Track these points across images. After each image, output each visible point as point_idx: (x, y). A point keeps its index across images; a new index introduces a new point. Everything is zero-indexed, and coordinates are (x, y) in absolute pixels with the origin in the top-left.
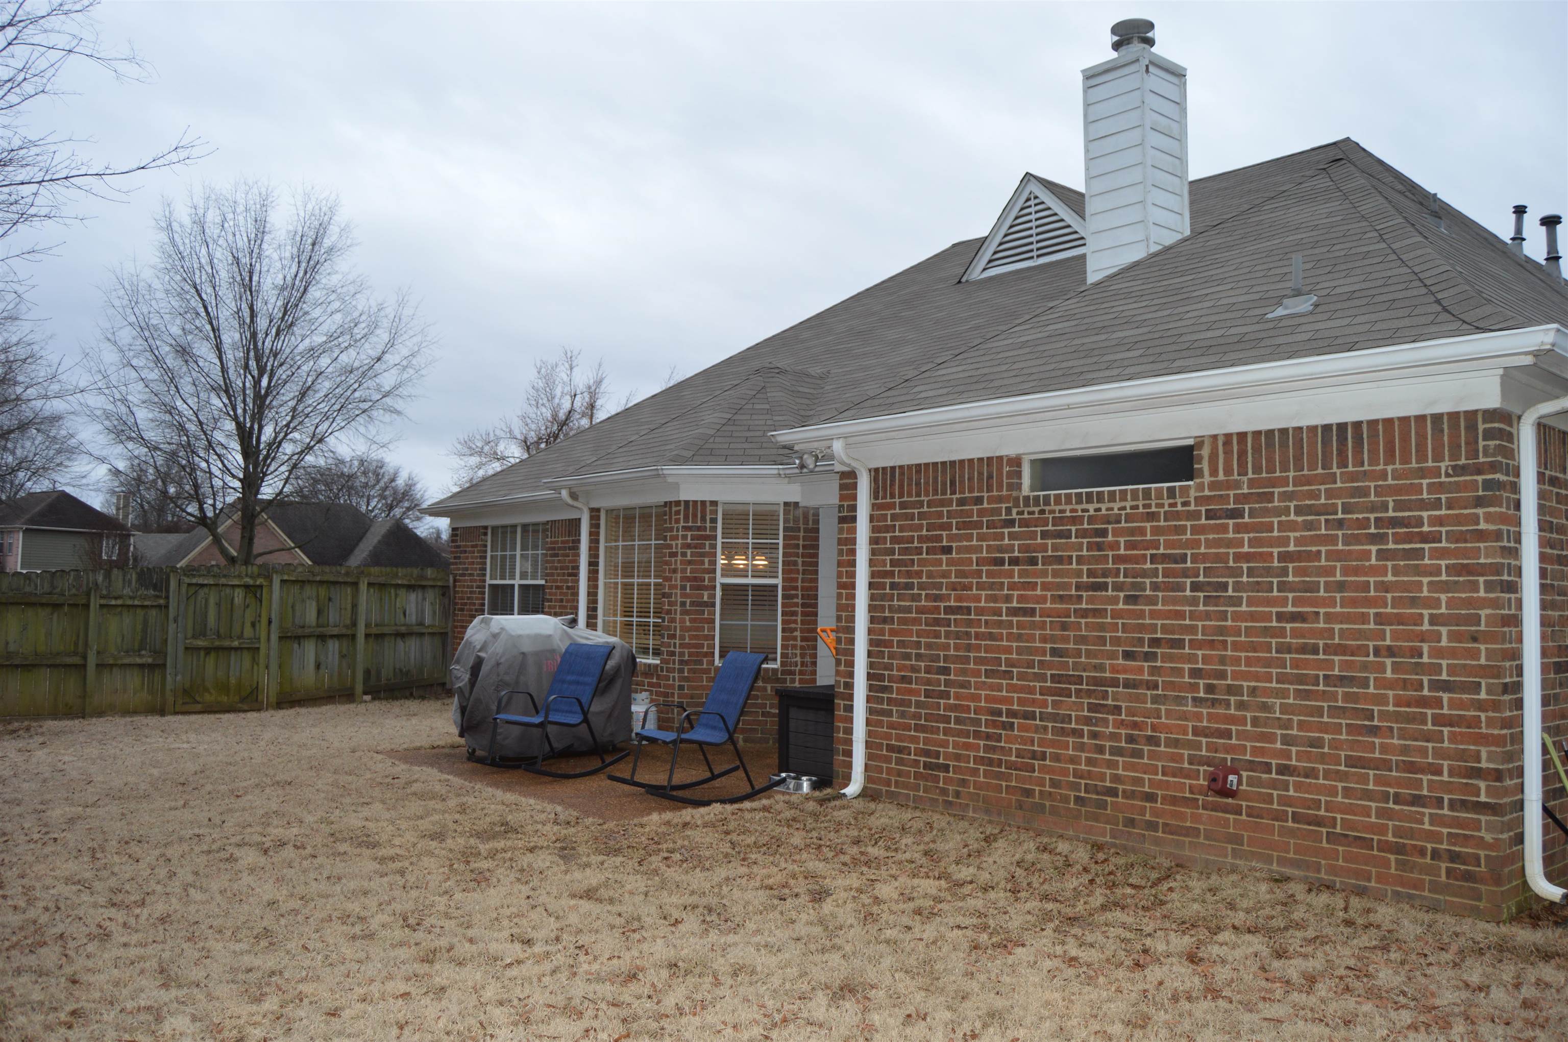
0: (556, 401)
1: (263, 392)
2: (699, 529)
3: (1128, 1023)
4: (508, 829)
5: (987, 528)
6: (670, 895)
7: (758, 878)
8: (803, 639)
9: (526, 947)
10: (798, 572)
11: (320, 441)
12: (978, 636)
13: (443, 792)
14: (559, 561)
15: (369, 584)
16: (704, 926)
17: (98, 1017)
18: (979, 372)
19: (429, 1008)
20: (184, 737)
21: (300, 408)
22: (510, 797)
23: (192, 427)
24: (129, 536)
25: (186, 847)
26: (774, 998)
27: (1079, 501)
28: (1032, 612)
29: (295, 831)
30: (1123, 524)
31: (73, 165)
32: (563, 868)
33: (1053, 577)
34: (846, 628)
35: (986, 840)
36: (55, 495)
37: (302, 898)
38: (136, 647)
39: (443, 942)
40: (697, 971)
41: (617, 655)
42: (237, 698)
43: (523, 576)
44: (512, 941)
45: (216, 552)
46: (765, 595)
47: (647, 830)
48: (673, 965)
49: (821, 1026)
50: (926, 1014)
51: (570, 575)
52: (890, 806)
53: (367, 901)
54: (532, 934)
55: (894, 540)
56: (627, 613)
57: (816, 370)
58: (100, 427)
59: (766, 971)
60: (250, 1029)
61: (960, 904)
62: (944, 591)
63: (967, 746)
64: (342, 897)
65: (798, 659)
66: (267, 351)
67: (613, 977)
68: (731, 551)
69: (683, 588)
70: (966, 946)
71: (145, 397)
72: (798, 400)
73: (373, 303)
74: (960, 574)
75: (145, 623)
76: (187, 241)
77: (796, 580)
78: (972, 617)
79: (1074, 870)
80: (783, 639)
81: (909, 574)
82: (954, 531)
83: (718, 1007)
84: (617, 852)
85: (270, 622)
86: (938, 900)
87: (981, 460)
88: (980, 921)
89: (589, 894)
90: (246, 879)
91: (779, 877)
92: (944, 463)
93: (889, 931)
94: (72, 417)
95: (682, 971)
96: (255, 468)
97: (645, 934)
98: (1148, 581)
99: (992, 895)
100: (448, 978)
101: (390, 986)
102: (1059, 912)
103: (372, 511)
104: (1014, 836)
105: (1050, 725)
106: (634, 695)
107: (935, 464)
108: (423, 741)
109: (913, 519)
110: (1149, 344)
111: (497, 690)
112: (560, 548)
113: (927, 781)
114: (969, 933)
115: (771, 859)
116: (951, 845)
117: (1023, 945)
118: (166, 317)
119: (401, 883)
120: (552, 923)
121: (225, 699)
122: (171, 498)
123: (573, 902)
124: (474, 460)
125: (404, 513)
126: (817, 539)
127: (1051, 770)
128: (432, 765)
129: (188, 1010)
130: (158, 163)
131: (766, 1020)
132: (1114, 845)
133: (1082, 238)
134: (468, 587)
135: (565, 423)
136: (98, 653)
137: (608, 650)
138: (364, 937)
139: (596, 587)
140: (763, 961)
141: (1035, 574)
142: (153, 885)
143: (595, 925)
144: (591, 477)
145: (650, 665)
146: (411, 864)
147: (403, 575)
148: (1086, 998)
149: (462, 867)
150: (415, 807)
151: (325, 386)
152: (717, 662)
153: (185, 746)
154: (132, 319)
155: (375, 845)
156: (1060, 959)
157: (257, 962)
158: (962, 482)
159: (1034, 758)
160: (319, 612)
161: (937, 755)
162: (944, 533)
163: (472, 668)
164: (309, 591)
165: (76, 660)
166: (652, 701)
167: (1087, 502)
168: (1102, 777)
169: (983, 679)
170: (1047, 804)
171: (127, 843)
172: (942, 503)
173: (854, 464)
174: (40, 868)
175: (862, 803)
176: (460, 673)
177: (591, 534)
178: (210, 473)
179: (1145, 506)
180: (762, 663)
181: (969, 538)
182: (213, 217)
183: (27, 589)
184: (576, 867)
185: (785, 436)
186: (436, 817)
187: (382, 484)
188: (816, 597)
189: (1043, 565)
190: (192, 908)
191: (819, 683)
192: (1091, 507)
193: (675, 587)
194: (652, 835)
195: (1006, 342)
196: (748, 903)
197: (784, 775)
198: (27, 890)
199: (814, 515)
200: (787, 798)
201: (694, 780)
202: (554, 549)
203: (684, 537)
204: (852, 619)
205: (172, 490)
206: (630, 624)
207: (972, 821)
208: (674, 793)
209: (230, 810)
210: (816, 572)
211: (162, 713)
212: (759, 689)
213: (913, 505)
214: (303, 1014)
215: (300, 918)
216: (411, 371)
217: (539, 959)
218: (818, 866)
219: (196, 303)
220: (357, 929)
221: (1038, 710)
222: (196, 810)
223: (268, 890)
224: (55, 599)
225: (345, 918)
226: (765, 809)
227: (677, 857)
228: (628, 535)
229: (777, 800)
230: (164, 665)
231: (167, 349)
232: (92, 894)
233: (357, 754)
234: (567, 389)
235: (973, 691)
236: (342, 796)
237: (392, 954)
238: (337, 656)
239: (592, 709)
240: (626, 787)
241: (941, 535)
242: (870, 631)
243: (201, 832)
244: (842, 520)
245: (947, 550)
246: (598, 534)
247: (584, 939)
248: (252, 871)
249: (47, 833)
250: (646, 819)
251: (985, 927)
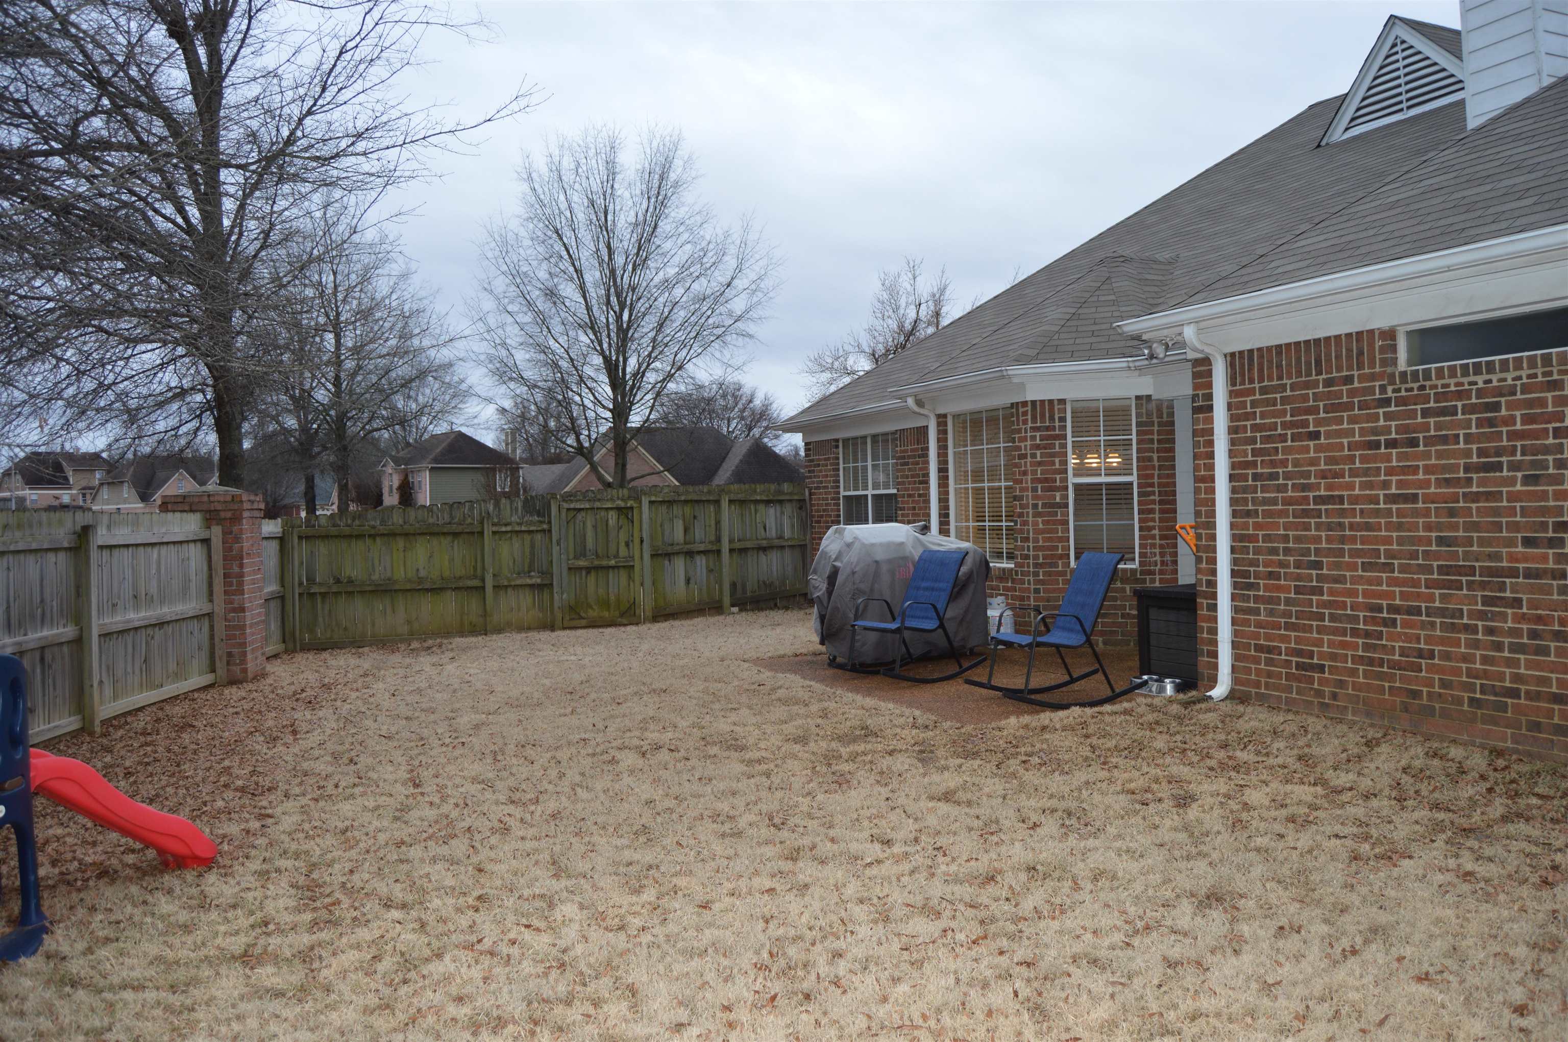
0: (902, 311)
1: (625, 326)
2: (1047, 429)
3: (1535, 946)
4: (868, 733)
5: (1359, 409)
6: (1029, 798)
7: (1119, 782)
8: (1162, 537)
9: (885, 847)
10: (1153, 467)
11: (680, 368)
12: (1352, 527)
13: (806, 698)
14: (910, 470)
15: (730, 501)
16: (1063, 830)
17: (500, 903)
18: (1343, 240)
19: (793, 905)
20: (571, 650)
21: (659, 339)
22: (869, 702)
23: (564, 364)
24: (518, 468)
25: (573, 750)
26: (1136, 905)
27: (1465, 373)
28: (1414, 498)
29: (670, 735)
30: (1519, 396)
31: (429, 125)
32: (921, 771)
33: (1437, 458)
34: (1205, 521)
35: (1368, 744)
36: (453, 436)
37: (676, 798)
38: (526, 569)
39: (806, 841)
40: (1056, 874)
41: (969, 561)
42: (617, 613)
43: (876, 486)
44: (872, 841)
45: (593, 478)
46: (1120, 493)
47: (1005, 733)
48: (1031, 868)
49: (1185, 935)
50: (1300, 927)
51: (921, 482)
52: (1260, 709)
53: (735, 801)
54: (891, 835)
55: (1255, 428)
56: (980, 518)
57: (1164, 255)
58: (485, 370)
59: (1128, 876)
60: (630, 918)
61: (1339, 812)
62: (1313, 480)
63: (1344, 645)
64: (712, 797)
65: (1158, 558)
66: (626, 287)
67: (971, 879)
68: (1081, 450)
69: (1035, 490)
70: (1345, 856)
71: (521, 340)
72: (1147, 289)
73: (719, 231)
74: (1330, 460)
75: (532, 546)
76: (546, 189)
77: (1152, 476)
78: (1346, 506)
79: (1469, 777)
80: (1141, 537)
81: (1273, 464)
82: (1322, 415)
83: (1077, 911)
84: (975, 755)
85: (642, 541)
86: (1314, 807)
87: (1349, 335)
88: (1361, 830)
89: (947, 797)
90: (627, 780)
91: (1141, 782)
92: (1307, 342)
93: (1259, 840)
94: (461, 363)
95: (1041, 874)
96: (623, 398)
97: (1003, 837)
98: (1550, 458)
99: (1375, 803)
100: (810, 876)
101: (757, 882)
102: (1452, 823)
103: (733, 432)
104: (1400, 740)
105: (1438, 620)
106: (989, 600)
107: (1298, 344)
108: (786, 649)
109: (1275, 405)
110: (1545, 189)
111: (853, 598)
112: (909, 457)
113: (1300, 682)
114: (1348, 842)
115: (1133, 763)
116: (1328, 750)
117: (1410, 857)
118: (534, 263)
119: (767, 785)
120: (911, 825)
121: (606, 614)
122: (552, 432)
123: (931, 804)
124: (827, 376)
125: (763, 432)
126: (1172, 432)
127: (1440, 670)
128: (795, 673)
129: (577, 898)
130: (502, 114)
131: (1127, 927)
132: (1517, 751)
133: (1461, 81)
134: (823, 499)
135: (911, 333)
136: (494, 575)
137: (962, 556)
138: (732, 835)
139: (947, 493)
140: (1125, 866)
141: (1417, 457)
142: (545, 785)
143: (953, 827)
144: (935, 384)
145: (1004, 569)
146: (776, 766)
147: (761, 491)
148: (1484, 916)
149: (824, 769)
150: (780, 712)
151: (680, 315)
152: (1073, 564)
153: (573, 658)
154: (505, 268)
155: (743, 748)
156: (1452, 874)
157: (637, 856)
158: (1329, 360)
159: (1421, 656)
160: (686, 530)
161: (1311, 655)
162: (1311, 418)
163: (829, 577)
164: (677, 510)
165: (476, 583)
166: (1008, 604)
167: (1475, 374)
168: (1501, 677)
169: (1360, 573)
170: (1437, 706)
171: (523, 746)
172: (1307, 385)
173: (1207, 350)
174: (451, 769)
175: (1229, 705)
176: (818, 583)
177: (939, 440)
178: (583, 405)
179: (1545, 374)
180: (1118, 563)
181: (1340, 421)
182: (567, 163)
183: (431, 521)
184: (934, 770)
185: (1131, 326)
186: (799, 722)
187: (740, 406)
188: (1174, 493)
189: (1425, 446)
190: (579, 806)
191: (1180, 583)
192: (1480, 379)
193: (1027, 489)
194: (1010, 738)
195: (1373, 204)
196: (1109, 807)
197: (1145, 677)
198: (441, 788)
199: (1168, 407)
200: (1149, 700)
201: (1053, 684)
202: (904, 458)
203: (1033, 438)
204: (1212, 514)
205: (552, 424)
206: (983, 529)
207: (1353, 723)
208: (1033, 697)
209: (612, 717)
210: (1173, 467)
211: (553, 629)
212: (1116, 590)
213: (1274, 389)
214: (677, 906)
215: (675, 816)
216: (760, 294)
217: (898, 860)
218: (1184, 771)
219: (558, 247)
220: (727, 828)
221: (1423, 605)
222: (582, 717)
223: (646, 790)
224: (454, 528)
225: (715, 817)
226: (1126, 712)
227: (1035, 760)
228: (976, 439)
229: (1139, 703)
230: (552, 584)
231: (537, 293)
232: (494, 792)
233: (726, 663)
234: (911, 298)
235: (1348, 586)
236: (712, 702)
237: (759, 851)
238: (704, 571)
239: (947, 616)
240: (984, 691)
241: (1307, 420)
242: (1233, 526)
243: (587, 736)
244: (1196, 410)
245: (1316, 436)
246: (946, 440)
247: (942, 841)
248: (632, 772)
249: (457, 738)
250: (1003, 722)
251: (1367, 837)
